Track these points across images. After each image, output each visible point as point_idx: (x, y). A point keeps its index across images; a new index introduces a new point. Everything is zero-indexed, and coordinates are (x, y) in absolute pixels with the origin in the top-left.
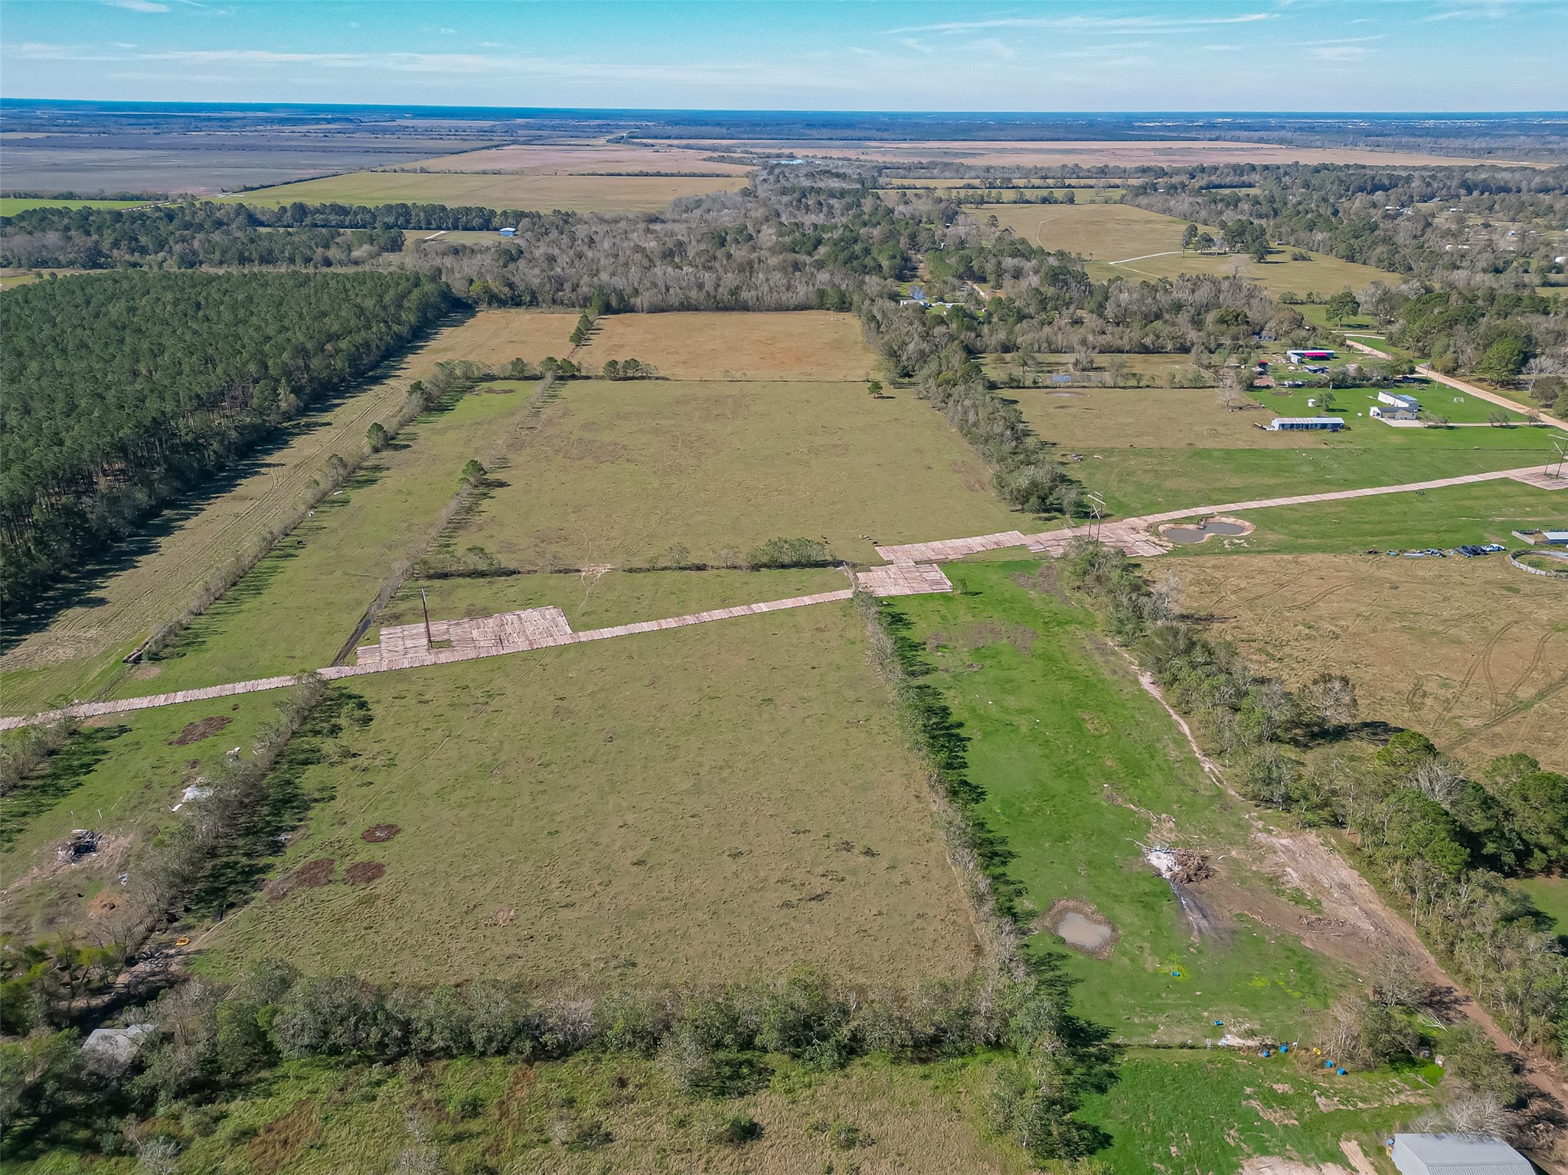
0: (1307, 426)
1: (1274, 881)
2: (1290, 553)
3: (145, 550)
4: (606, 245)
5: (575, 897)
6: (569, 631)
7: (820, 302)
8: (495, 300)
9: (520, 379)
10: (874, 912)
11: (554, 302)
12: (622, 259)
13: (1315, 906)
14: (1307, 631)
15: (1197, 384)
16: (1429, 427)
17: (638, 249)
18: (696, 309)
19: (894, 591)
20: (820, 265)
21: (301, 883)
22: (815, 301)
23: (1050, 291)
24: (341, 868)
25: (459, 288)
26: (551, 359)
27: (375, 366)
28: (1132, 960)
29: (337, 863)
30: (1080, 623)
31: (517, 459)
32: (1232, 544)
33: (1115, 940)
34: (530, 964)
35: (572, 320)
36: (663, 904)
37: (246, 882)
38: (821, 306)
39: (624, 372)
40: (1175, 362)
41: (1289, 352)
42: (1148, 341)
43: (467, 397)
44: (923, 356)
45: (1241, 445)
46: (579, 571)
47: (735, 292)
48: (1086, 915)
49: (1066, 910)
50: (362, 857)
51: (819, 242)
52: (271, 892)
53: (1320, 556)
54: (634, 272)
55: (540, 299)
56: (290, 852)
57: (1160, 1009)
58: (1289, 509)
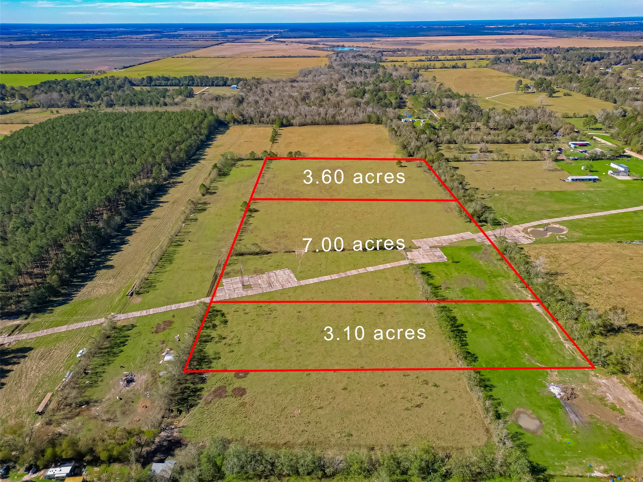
0: (583, 180)
1: (602, 399)
2: (585, 242)
3: (124, 243)
4: (277, 94)
5: (322, 405)
6: (296, 280)
7: (369, 121)
8: (236, 122)
9: (253, 160)
10: (443, 412)
11: (260, 122)
12: (285, 102)
13: (621, 412)
14: (598, 280)
15: (534, 159)
16: (635, 180)
17: (291, 97)
18: (318, 124)
19: (424, 261)
20: (367, 103)
21: (216, 396)
22: (367, 120)
23: (465, 114)
24: (229, 389)
25: (222, 117)
26: (265, 151)
27: (194, 154)
28: (551, 436)
29: (227, 388)
30: (503, 277)
32: (560, 238)
33: (542, 427)
34: (311, 435)
35: (269, 130)
36: (358, 408)
37: (194, 396)
38: (369, 122)
39: (294, 156)
40: (522, 148)
41: (570, 143)
42: (510, 138)
43: (234, 168)
44: (418, 148)
45: (556, 189)
46: (294, 252)
47: (334, 117)
48: (528, 415)
49: (519, 413)
50: (236, 385)
51: (365, 92)
52: (205, 400)
53: (598, 244)
54: (292, 108)
55: (254, 121)
56: (209, 383)
57: (565, 459)
58: (581, 220)
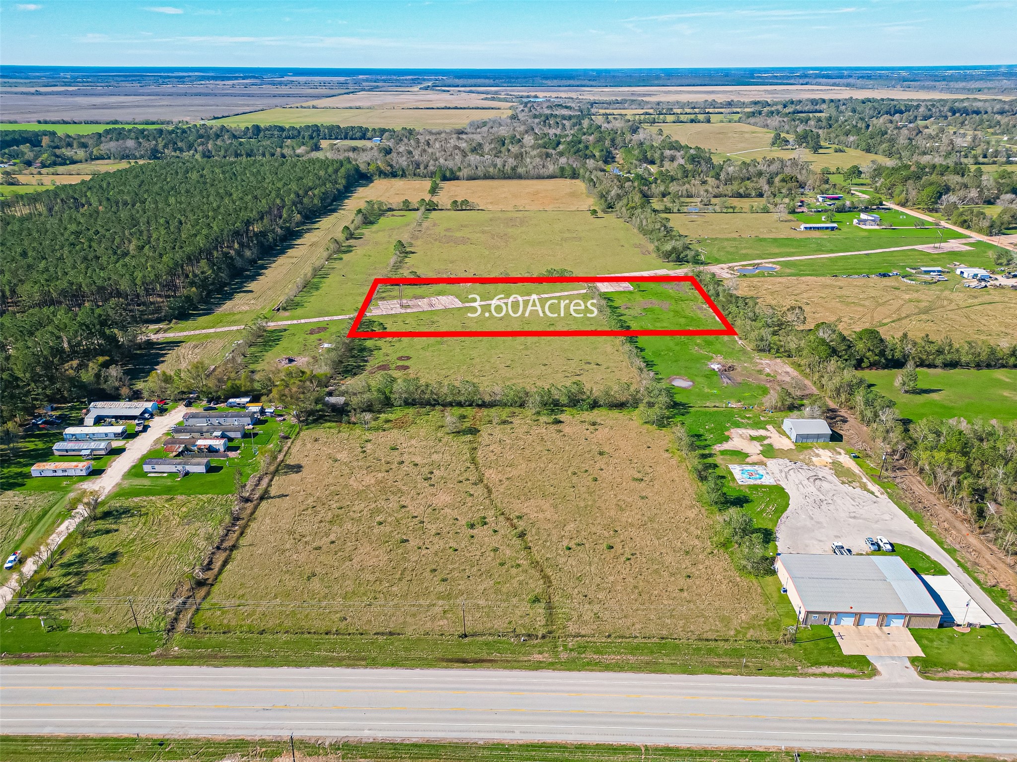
0: (818, 228)
1: (760, 371)
2: (795, 277)
3: (259, 274)
4: (437, 145)
6: (460, 303)
7: (562, 174)
8: (382, 174)
9: (407, 210)
10: (601, 378)
11: (415, 175)
12: (448, 153)
13: (774, 377)
14: (795, 302)
15: (766, 211)
16: (883, 229)
17: (456, 147)
18: (493, 178)
19: (606, 291)
20: (561, 154)
21: (379, 369)
22: (559, 174)
23: (690, 167)
24: (393, 367)
25: (363, 167)
26: (423, 200)
27: (331, 204)
28: (700, 390)
29: (390, 365)
30: (692, 300)
31: (419, 243)
32: (769, 274)
33: (694, 385)
35: (427, 184)
37: (358, 369)
38: (562, 176)
39: (460, 206)
40: (755, 201)
41: (818, 196)
42: (741, 191)
43: (382, 218)
44: (619, 197)
45: (782, 236)
47: (514, 169)
48: (683, 379)
49: (675, 378)
50: (400, 364)
51: (559, 143)
52: (369, 371)
53: (810, 277)
54: (458, 158)
55: (407, 173)
56: (371, 362)
57: (708, 399)
58: (800, 260)
